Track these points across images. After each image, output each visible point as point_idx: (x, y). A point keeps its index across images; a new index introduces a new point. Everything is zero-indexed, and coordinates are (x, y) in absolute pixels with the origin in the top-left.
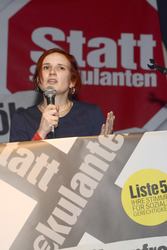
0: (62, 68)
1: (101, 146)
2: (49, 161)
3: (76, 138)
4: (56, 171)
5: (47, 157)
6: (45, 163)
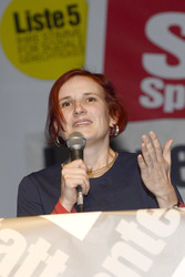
0: (91, 100)
1: (141, 227)
2: (51, 252)
3: (100, 213)
5: (48, 245)
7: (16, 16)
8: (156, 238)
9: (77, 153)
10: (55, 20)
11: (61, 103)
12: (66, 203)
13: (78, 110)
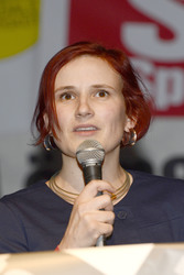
9: (93, 172)
11: (57, 94)
13: (83, 110)
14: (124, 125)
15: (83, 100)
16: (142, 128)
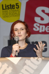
0: (22, 30)
1: (31, 62)
2: (8, 67)
3: (21, 58)
4: (10, 71)
5: (7, 65)
6: (6, 68)
7: (3, 5)
8: (35, 65)
9: (17, 42)
10: (13, 7)
11: (14, 30)
12: (13, 55)
13: (19, 32)
14: (26, 35)
15: (19, 30)
16: (29, 35)
